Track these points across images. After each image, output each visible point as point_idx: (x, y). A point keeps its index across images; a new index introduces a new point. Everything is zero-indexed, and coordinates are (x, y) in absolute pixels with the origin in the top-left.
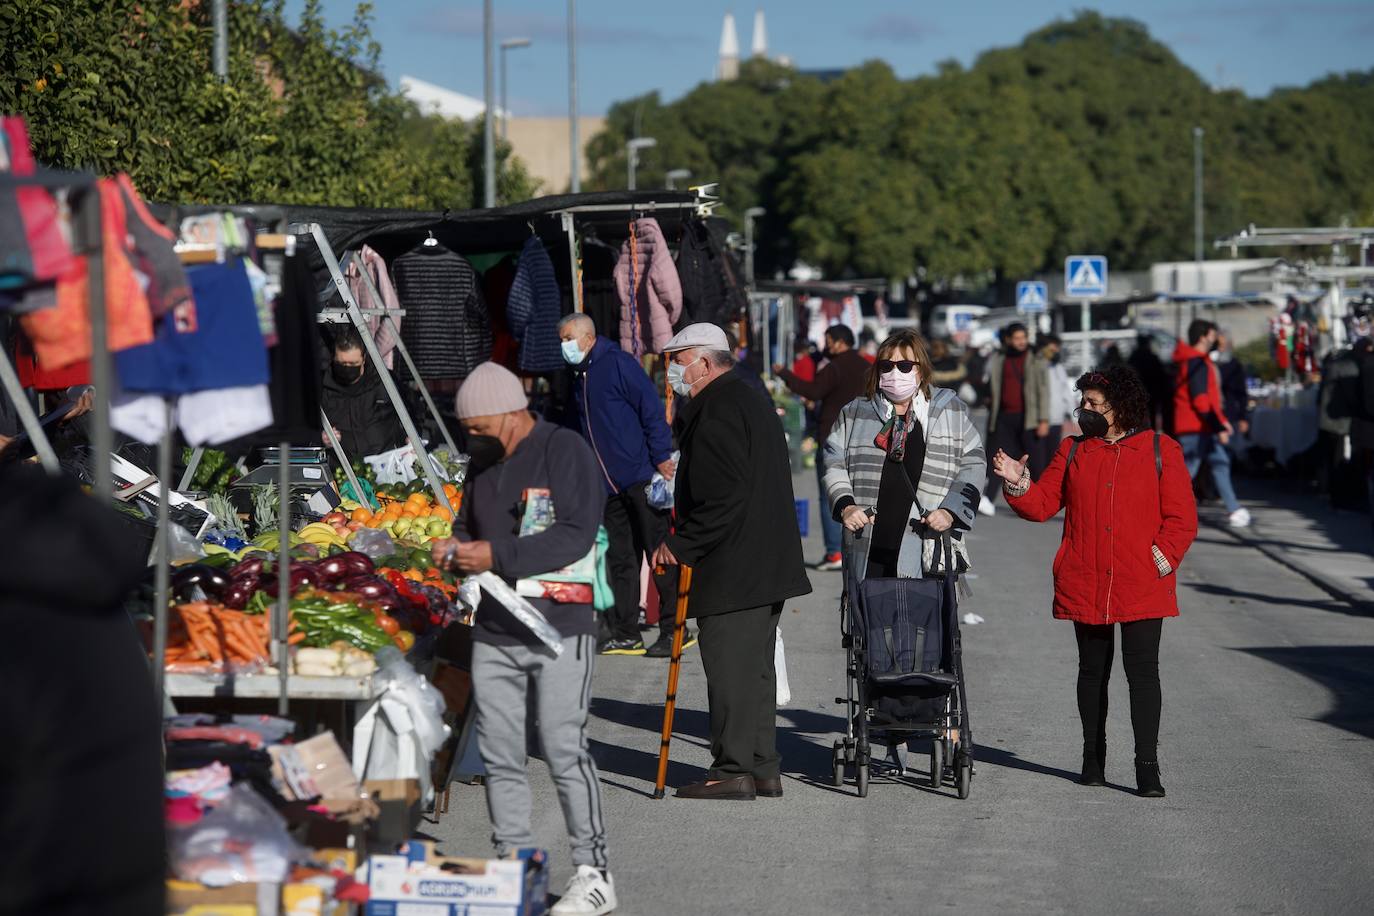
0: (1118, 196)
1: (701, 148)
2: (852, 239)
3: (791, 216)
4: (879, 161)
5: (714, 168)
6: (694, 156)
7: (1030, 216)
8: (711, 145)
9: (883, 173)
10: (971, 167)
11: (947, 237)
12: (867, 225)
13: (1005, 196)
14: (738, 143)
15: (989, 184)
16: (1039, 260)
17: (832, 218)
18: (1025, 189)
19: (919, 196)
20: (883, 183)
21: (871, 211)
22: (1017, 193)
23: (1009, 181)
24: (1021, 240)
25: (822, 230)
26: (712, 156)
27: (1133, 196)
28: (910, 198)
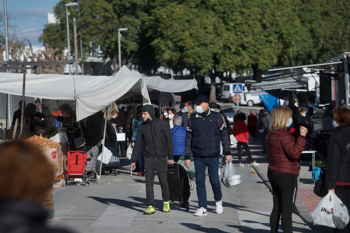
0: (312, 31)
1: (110, 7)
2: (181, 49)
3: (151, 39)
4: (196, 10)
5: (116, 17)
6: (106, 11)
7: (271, 38)
8: (114, 5)
9: (197, 17)
10: (242, 13)
11: (230, 49)
12: (189, 42)
13: (259, 28)
14: (128, 5)
15: (251, 22)
16: (275, 61)
17: (171, 40)
18: (268, 25)
19: (215, 28)
20: (197, 21)
21: (191, 35)
22: (264, 27)
23: (260, 21)
24: (267, 50)
25: (167, 45)
26: (115, 11)
27: (319, 31)
28: (211, 29)
